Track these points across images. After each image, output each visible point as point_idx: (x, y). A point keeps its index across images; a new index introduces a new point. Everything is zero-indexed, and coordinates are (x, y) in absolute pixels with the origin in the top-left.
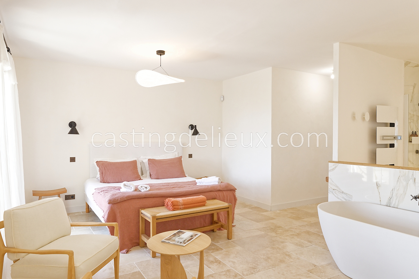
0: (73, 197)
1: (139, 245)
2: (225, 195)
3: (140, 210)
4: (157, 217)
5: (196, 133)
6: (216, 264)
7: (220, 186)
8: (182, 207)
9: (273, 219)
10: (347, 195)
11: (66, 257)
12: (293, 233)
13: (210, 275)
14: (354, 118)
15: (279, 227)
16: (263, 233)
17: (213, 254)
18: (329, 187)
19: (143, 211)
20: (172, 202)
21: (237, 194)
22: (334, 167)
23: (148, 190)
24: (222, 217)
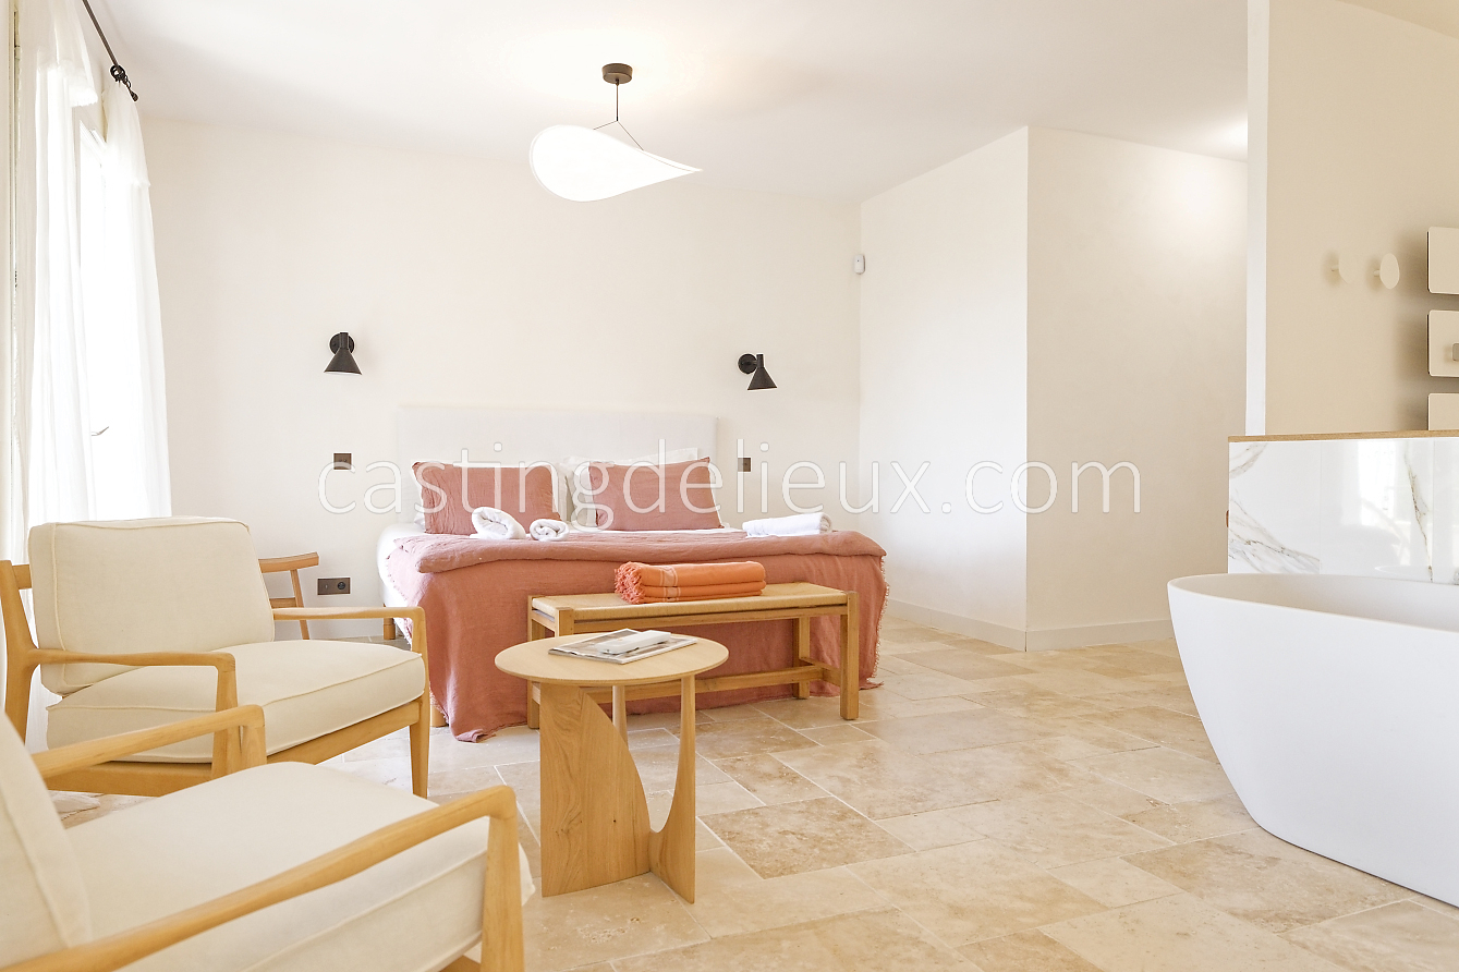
0: (342, 586)
1: (525, 723)
2: (842, 574)
3: (530, 597)
4: (577, 613)
5: (763, 381)
6: (779, 781)
7: (824, 538)
8: (673, 592)
9: (1027, 671)
10: (1300, 557)
11: (211, 673)
12: (1094, 711)
13: (749, 810)
14: (1333, 274)
15: (1044, 694)
16: (978, 706)
17: (775, 756)
18: (1231, 536)
19: (537, 603)
20: (638, 573)
21: (889, 571)
22: (1249, 455)
23: (561, 536)
24: (833, 651)
